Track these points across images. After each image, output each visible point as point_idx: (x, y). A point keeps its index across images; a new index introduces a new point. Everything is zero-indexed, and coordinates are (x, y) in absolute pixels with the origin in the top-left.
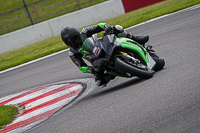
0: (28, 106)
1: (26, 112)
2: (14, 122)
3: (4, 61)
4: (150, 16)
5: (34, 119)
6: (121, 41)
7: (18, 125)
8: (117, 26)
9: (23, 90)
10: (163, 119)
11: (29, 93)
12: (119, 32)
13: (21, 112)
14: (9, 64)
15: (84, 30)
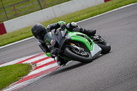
0: (38, 64)
1: (37, 68)
2: (29, 75)
3: (22, 33)
4: (122, 4)
5: (42, 73)
6: (72, 35)
7: (31, 76)
8: (72, 23)
9: (35, 53)
10: (130, 74)
11: (39, 55)
12: (74, 27)
13: (34, 68)
14: (26, 35)
15: (48, 26)
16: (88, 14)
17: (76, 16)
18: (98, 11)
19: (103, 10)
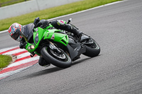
1: (17, 61)
2: (9, 67)
3: (4, 24)
13: (14, 60)
16: (73, 9)
17: (60, 10)
18: (83, 7)
19: (88, 6)
